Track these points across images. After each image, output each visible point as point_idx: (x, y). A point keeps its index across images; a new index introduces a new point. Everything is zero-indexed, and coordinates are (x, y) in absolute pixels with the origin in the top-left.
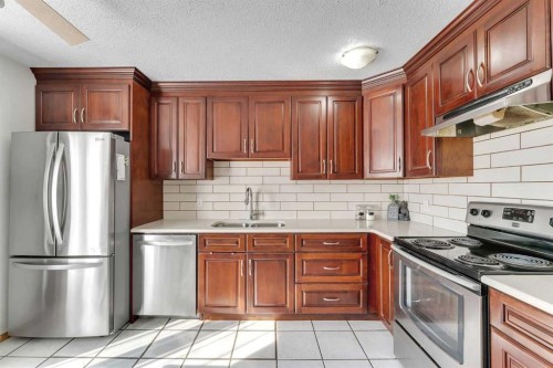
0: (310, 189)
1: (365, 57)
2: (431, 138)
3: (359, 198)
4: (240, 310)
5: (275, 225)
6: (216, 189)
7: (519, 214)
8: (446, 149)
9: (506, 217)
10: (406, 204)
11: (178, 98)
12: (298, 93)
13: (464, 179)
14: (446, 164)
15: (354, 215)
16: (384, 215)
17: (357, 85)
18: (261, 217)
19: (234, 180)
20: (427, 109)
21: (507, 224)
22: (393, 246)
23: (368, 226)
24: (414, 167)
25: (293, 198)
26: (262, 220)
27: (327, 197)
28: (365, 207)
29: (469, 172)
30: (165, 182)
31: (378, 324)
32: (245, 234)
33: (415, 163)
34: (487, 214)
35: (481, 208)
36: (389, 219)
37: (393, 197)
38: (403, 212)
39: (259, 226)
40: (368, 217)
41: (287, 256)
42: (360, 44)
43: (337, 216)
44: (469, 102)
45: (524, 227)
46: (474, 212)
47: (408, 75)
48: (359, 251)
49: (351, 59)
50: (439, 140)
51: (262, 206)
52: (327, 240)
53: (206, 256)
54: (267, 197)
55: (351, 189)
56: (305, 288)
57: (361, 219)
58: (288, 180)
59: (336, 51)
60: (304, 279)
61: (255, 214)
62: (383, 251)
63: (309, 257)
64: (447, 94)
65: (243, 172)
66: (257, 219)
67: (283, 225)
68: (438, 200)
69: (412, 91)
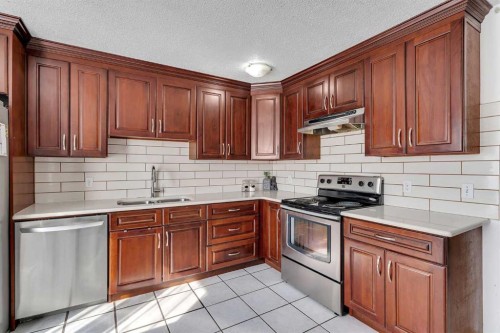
0: (206, 167)
1: (264, 71)
2: (300, 134)
3: (244, 174)
4: (157, 281)
5: (179, 200)
6: (111, 167)
7: (345, 180)
8: (308, 141)
9: (339, 183)
10: (274, 178)
11: (69, 64)
12: (202, 84)
13: (314, 161)
14: (308, 151)
15: (240, 188)
16: (260, 187)
17: (247, 87)
18: (161, 194)
19: (131, 158)
20: (297, 115)
21: (339, 187)
22: (282, 206)
23: (252, 196)
24: (287, 152)
25: (192, 175)
26: (162, 196)
27: (220, 174)
28: (249, 181)
29: (317, 156)
30: (37, 159)
31: (264, 266)
32: (161, 209)
33: (288, 149)
34: (329, 181)
35: (326, 179)
36: (264, 190)
37: (266, 173)
38: (273, 184)
39: (163, 201)
40: (251, 189)
41: (200, 224)
42: (263, 61)
43: (227, 189)
44: (324, 115)
45: (347, 187)
46: (322, 181)
47: (283, 88)
48: (253, 213)
49: (253, 69)
50: (305, 135)
51: (162, 184)
52: (230, 208)
53: (119, 235)
54: (167, 175)
55: (239, 167)
56: (214, 249)
57: (246, 191)
58: (187, 159)
59: (245, 61)
60: (213, 242)
61: (156, 192)
62: (271, 211)
63: (218, 223)
64: (312, 107)
65: (142, 150)
66: (157, 196)
67: (185, 200)
68: (297, 174)
69: (287, 100)
